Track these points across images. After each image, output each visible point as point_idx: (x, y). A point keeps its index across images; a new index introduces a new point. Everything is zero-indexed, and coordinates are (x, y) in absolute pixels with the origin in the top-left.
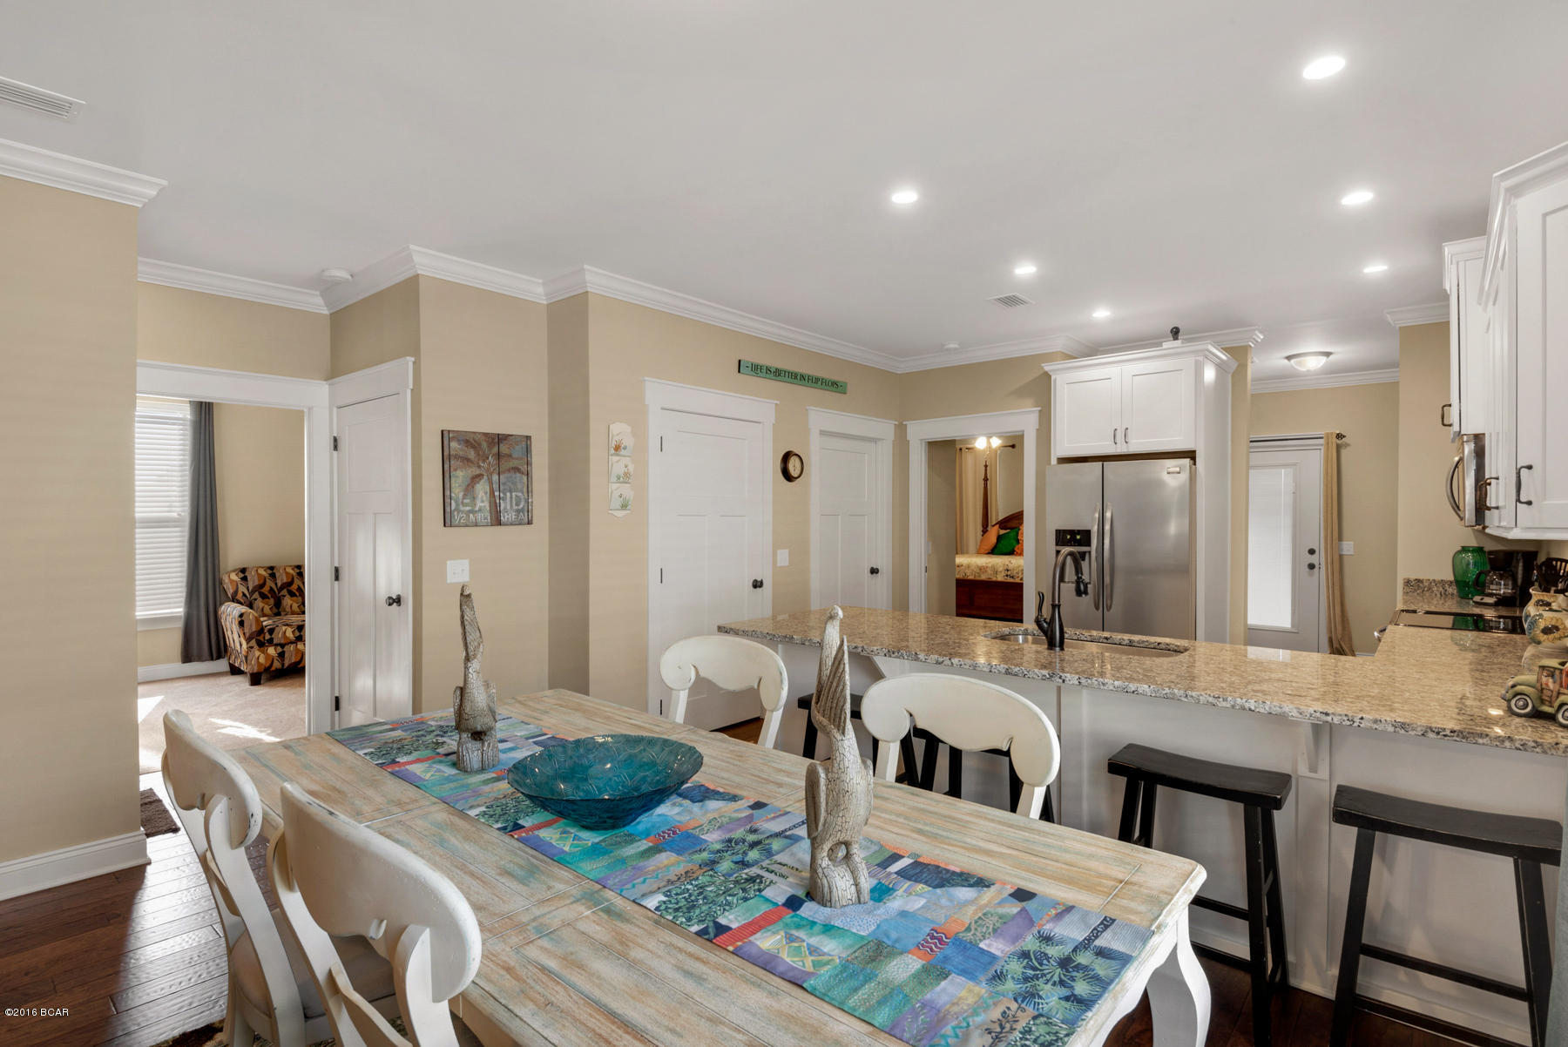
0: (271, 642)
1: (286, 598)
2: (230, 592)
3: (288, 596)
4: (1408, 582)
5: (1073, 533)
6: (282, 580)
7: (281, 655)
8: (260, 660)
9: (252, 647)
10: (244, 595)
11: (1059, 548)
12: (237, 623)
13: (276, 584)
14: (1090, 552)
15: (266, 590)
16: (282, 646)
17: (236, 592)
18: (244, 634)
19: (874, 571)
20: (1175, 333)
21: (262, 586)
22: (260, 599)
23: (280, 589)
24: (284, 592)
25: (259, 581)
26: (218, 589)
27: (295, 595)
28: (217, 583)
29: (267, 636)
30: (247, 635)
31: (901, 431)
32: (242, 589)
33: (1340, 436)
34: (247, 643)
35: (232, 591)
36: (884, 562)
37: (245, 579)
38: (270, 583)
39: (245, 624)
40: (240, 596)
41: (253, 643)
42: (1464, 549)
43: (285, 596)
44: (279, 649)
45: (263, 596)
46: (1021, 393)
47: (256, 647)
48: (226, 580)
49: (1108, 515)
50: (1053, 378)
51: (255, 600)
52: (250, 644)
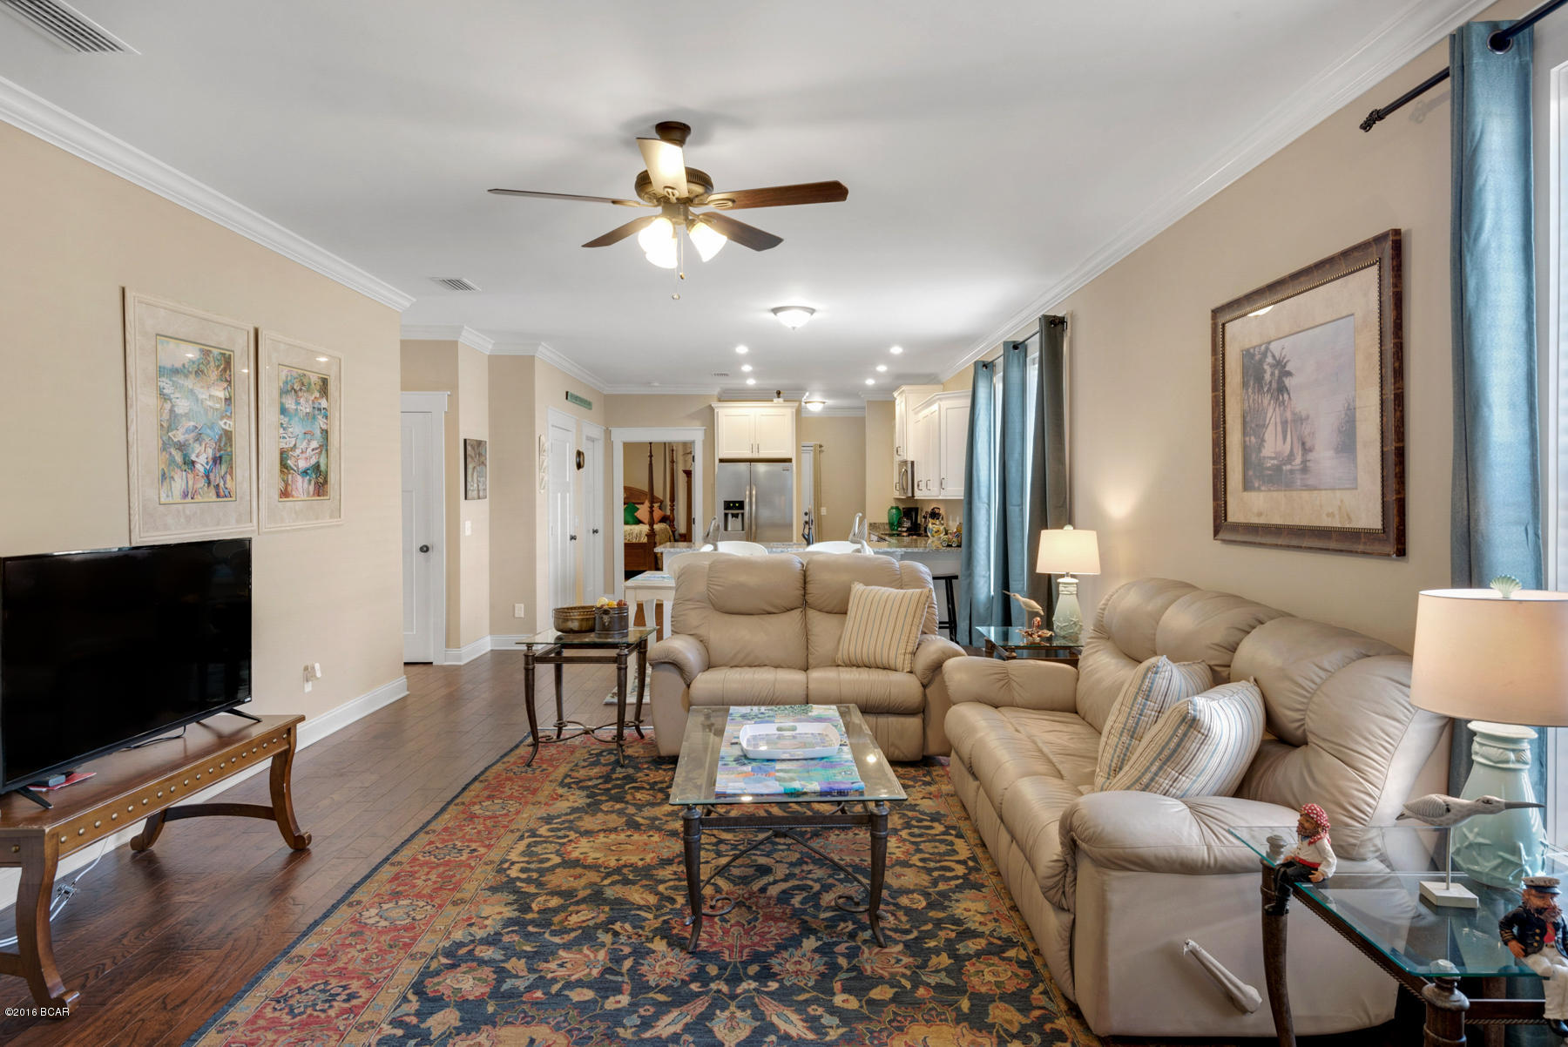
4: (871, 524)
5: (734, 502)
11: (727, 511)
14: (743, 514)
19: (595, 531)
20: (779, 393)
31: (608, 433)
33: (821, 446)
36: (600, 526)
42: (892, 508)
46: (692, 417)
49: (754, 492)
50: (716, 411)
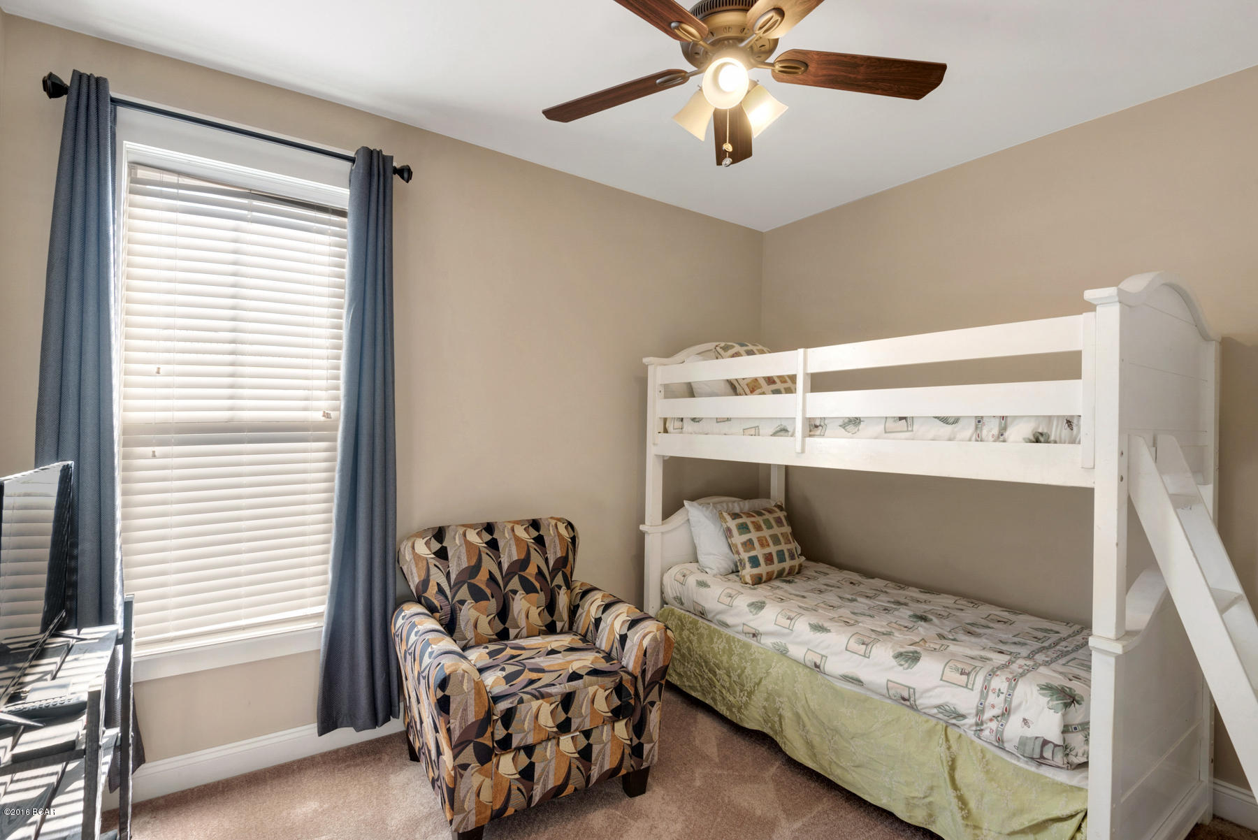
0: (505, 744)
1: (518, 597)
2: (415, 580)
3: (521, 592)
6: (510, 556)
7: (527, 774)
8: (482, 798)
9: (465, 767)
10: (441, 590)
12: (433, 700)
13: (500, 564)
15: (481, 580)
16: (529, 750)
17: (425, 583)
18: (449, 730)
21: (475, 570)
22: (470, 601)
23: (508, 577)
24: (515, 583)
25: (469, 559)
26: (390, 572)
27: (534, 590)
28: (388, 559)
29: (500, 733)
30: (456, 735)
32: (437, 577)
34: (455, 757)
35: (417, 580)
37: (442, 554)
38: (488, 564)
39: (453, 706)
40: (432, 593)
41: (469, 754)
43: (515, 592)
44: (523, 760)
45: (478, 595)
47: (475, 764)
48: (407, 555)
51: (462, 602)
52: (462, 759)
